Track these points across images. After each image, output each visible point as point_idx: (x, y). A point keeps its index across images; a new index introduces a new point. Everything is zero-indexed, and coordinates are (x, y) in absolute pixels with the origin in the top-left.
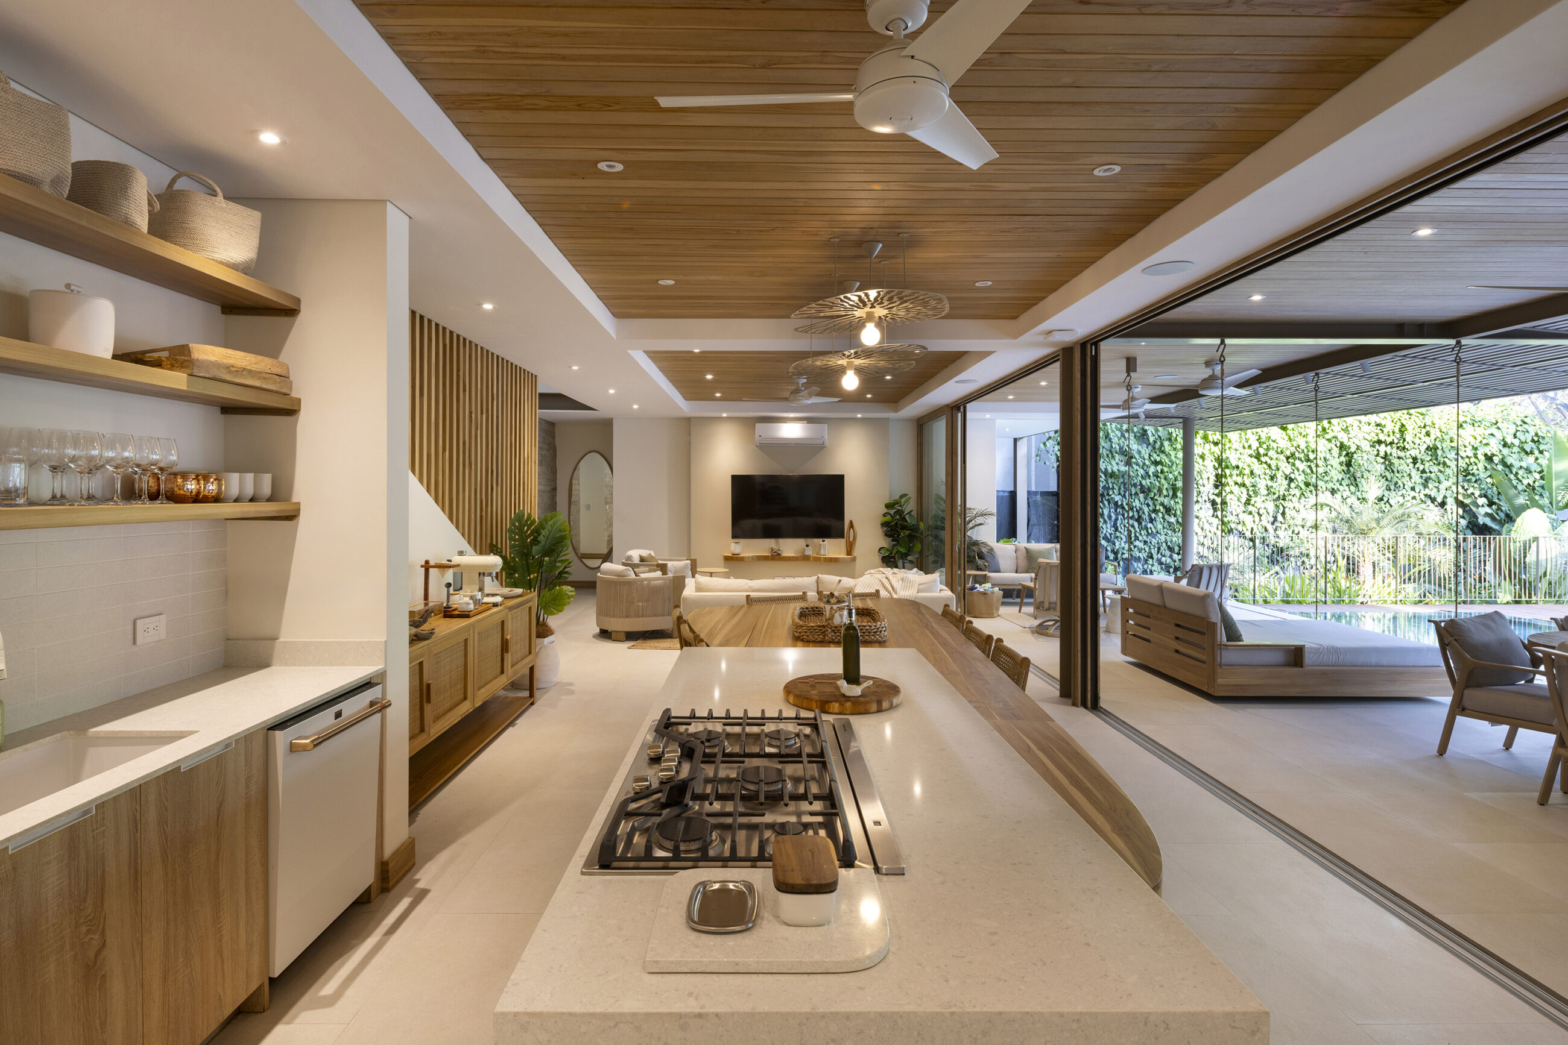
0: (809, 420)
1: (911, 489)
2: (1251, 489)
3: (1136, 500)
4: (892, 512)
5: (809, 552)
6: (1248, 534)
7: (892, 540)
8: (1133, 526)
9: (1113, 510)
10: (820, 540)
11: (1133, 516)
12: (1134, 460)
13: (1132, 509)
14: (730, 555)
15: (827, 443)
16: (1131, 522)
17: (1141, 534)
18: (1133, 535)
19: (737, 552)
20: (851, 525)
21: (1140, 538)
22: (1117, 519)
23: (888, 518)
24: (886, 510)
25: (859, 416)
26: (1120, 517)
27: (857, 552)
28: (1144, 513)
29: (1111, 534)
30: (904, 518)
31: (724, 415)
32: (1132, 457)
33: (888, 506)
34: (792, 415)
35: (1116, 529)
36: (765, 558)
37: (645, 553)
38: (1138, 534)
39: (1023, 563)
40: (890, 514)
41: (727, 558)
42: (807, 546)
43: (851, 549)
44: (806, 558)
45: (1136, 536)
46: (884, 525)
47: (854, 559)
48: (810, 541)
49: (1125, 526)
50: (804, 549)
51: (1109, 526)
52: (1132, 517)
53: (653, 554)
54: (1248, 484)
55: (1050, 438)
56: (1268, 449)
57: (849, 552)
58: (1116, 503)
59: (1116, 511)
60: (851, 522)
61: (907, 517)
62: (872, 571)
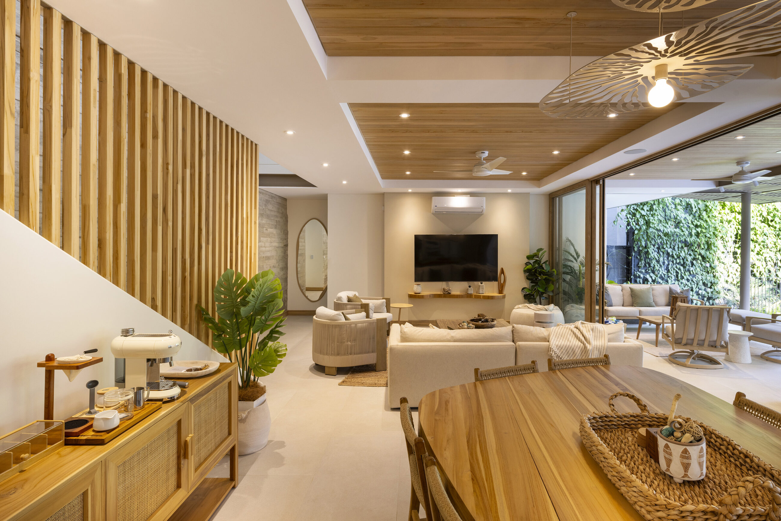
0: (472, 194)
1: (544, 244)
2: (762, 244)
3: (683, 252)
4: (532, 261)
5: (471, 291)
6: (758, 275)
7: (531, 282)
8: (680, 269)
9: (665, 258)
10: (479, 283)
11: (680, 262)
12: (681, 225)
13: (679, 257)
14: (413, 293)
15: (484, 212)
16: (678, 266)
17: (685, 274)
18: (679, 275)
19: (418, 292)
20: (502, 272)
21: (685, 277)
22: (669, 264)
23: (529, 266)
24: (527, 261)
25: (509, 191)
26: (671, 263)
27: (506, 291)
28: (687, 260)
29: (664, 275)
30: (542, 266)
31: (410, 191)
32: (679, 223)
33: (528, 257)
34: (460, 190)
35: (668, 271)
36: (439, 296)
37: (351, 294)
38: (683, 275)
39: (628, 299)
40: (530, 264)
41: (410, 296)
42: (470, 287)
43: (502, 290)
44: (469, 296)
45: (681, 275)
46: (525, 271)
47: (504, 297)
48: (471, 283)
49: (674, 269)
50: (468, 289)
51: (663, 269)
52: (678, 264)
53: (357, 294)
54: (760, 241)
55: (622, 210)
56: (774, 216)
57: (501, 291)
58: (668, 254)
59: (668, 258)
60: (502, 269)
61: (544, 265)
62: (520, 306)
